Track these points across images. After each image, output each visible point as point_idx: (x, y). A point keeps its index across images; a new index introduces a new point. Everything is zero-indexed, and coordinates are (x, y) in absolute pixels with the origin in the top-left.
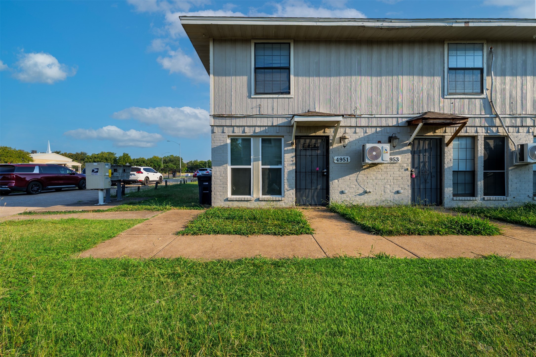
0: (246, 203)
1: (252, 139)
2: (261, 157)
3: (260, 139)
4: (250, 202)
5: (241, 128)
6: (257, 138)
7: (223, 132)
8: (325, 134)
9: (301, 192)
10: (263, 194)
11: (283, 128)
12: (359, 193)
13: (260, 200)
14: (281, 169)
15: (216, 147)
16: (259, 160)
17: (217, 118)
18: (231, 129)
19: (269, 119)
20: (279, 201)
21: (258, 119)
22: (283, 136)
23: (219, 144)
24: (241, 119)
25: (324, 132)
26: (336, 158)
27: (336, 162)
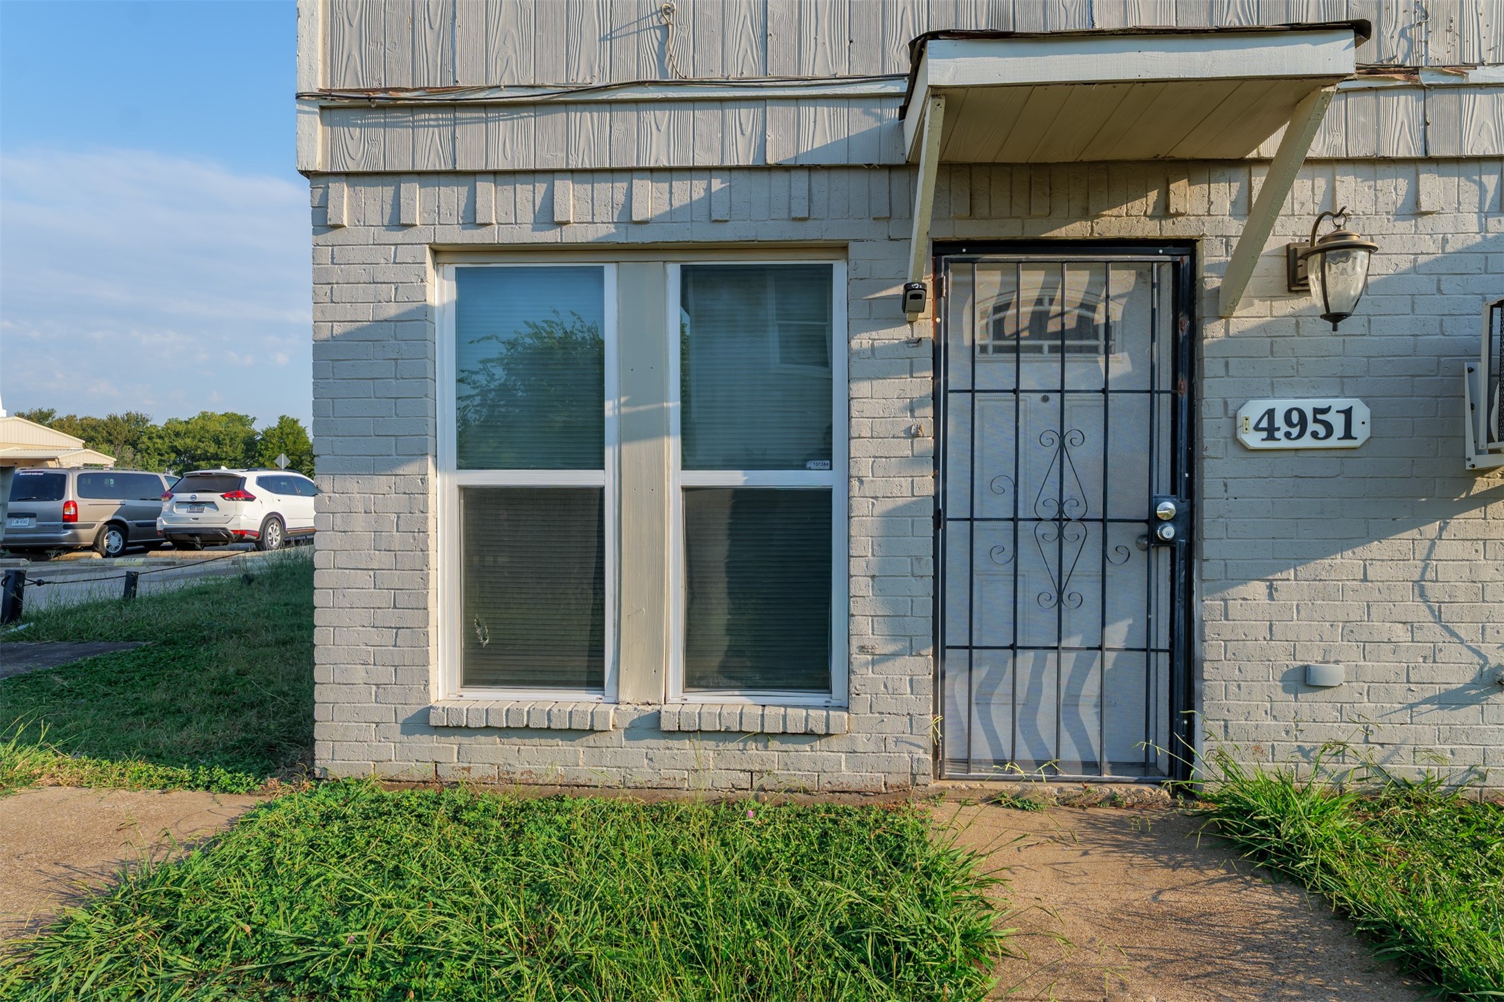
0: (562, 745)
1: (610, 272)
2: (673, 404)
3: (674, 272)
4: (590, 739)
5: (524, 191)
6: (650, 269)
7: (397, 224)
8: (1170, 229)
9: (980, 674)
10: (693, 681)
11: (841, 181)
12: (1436, 690)
13: (666, 725)
14: (824, 496)
15: (347, 336)
16: (659, 432)
17: (352, 116)
18: (452, 196)
19: (731, 113)
20: (810, 735)
21: (649, 115)
22: (842, 248)
23: (366, 313)
24: (529, 120)
25: (1164, 211)
26: (1254, 410)
27: (1254, 440)
